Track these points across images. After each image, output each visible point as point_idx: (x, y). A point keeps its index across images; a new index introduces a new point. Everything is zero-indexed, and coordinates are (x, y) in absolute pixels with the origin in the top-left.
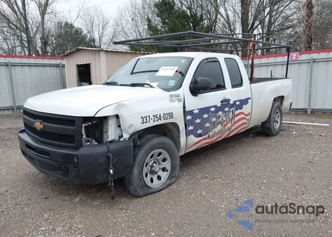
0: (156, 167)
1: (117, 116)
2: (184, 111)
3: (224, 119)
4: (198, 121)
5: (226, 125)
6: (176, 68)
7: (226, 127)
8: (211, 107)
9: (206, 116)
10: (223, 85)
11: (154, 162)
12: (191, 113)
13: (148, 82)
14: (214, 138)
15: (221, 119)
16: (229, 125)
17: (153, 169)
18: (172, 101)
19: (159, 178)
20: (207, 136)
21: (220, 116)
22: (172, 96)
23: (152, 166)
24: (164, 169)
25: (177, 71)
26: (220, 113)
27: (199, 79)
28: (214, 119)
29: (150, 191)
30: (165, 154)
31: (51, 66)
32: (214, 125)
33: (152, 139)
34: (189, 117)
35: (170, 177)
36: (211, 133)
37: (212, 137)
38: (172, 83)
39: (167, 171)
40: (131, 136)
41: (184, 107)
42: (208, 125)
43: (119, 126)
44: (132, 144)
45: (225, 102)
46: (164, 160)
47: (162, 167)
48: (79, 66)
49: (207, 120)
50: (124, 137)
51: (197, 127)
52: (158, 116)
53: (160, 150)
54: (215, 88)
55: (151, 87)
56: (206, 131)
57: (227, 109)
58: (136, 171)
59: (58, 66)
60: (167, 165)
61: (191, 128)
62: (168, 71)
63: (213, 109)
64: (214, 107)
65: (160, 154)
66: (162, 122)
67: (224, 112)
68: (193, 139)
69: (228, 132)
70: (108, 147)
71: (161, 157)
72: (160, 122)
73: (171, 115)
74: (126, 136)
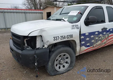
0: (62, 62)
1: (41, 36)
2: (80, 34)
3: (103, 38)
4: (88, 39)
5: (103, 41)
6: (78, 11)
7: (104, 42)
8: (96, 32)
9: (92, 36)
10: (104, 20)
11: (61, 59)
12: (84, 35)
13: (63, 18)
14: (96, 48)
15: (101, 38)
16: (105, 41)
17: (60, 62)
18: (73, 28)
19: (64, 66)
20: (92, 46)
21: (100, 37)
22: (73, 26)
23: (60, 61)
24: (67, 62)
25: (78, 13)
26: (101, 35)
27: (90, 17)
28: (97, 38)
29: (58, 73)
30: (67, 55)
31: (39, 13)
32: (97, 41)
33: (60, 48)
34: (82, 37)
35: (70, 66)
36: (94, 45)
37: (95, 47)
38: (75, 19)
39: (68, 63)
40: (49, 46)
41: (80, 32)
42: (93, 41)
43: (43, 41)
44: (48, 51)
45: (104, 30)
46: (67, 58)
47: (65, 61)
48: (47, 13)
49: (93, 39)
50: (45, 47)
51: (87, 42)
52: (64, 37)
53: (65, 53)
54: (100, 22)
55: (64, 21)
56: (92, 44)
57: (105, 33)
58: (50, 64)
59: (41, 13)
60: (69, 60)
61: (83, 43)
62: (74, 13)
63: (97, 33)
64: (97, 32)
65: (64, 55)
66: (66, 39)
67: (103, 34)
68: (84, 48)
69: (104, 44)
70: (35, 52)
71: (65, 57)
72: (64, 40)
73: (71, 36)
74: (46, 46)
